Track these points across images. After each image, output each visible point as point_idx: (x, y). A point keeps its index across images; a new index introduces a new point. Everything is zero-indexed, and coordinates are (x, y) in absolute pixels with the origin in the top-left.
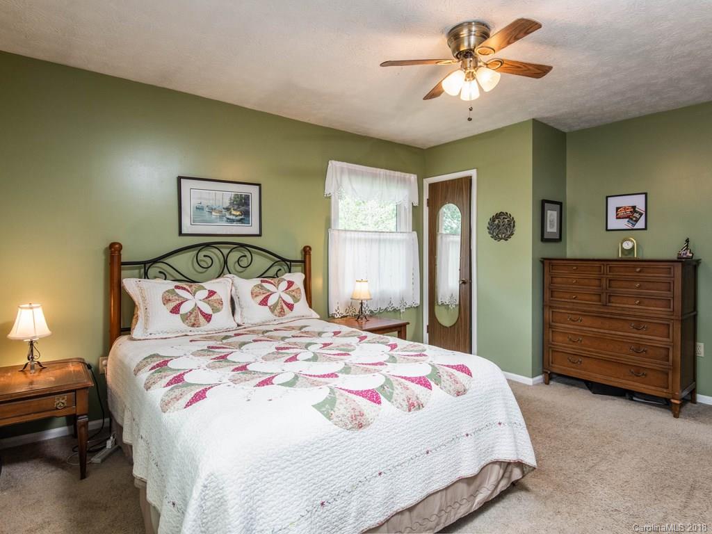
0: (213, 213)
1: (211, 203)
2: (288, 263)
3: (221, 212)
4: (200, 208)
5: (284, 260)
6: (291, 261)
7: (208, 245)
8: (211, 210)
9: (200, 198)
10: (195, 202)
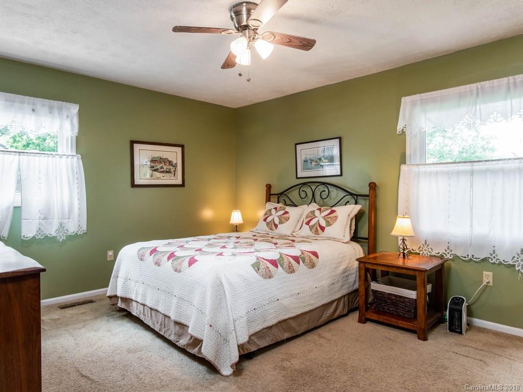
0: (313, 163)
1: (311, 157)
2: (355, 197)
3: (317, 161)
4: (306, 161)
5: (351, 194)
6: (357, 195)
7: (304, 184)
8: (312, 161)
9: (306, 155)
10: (303, 158)
